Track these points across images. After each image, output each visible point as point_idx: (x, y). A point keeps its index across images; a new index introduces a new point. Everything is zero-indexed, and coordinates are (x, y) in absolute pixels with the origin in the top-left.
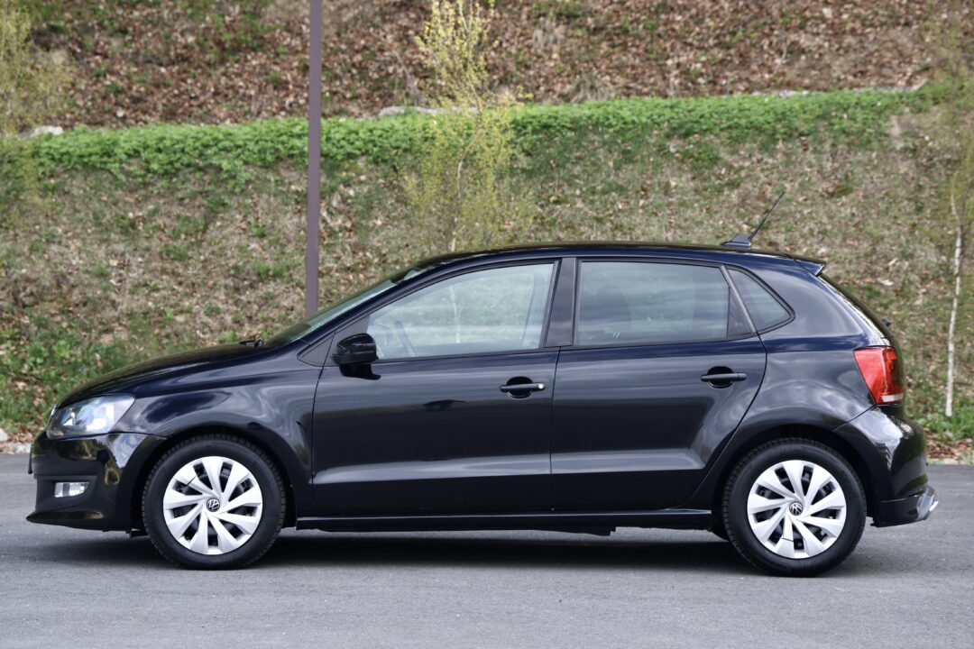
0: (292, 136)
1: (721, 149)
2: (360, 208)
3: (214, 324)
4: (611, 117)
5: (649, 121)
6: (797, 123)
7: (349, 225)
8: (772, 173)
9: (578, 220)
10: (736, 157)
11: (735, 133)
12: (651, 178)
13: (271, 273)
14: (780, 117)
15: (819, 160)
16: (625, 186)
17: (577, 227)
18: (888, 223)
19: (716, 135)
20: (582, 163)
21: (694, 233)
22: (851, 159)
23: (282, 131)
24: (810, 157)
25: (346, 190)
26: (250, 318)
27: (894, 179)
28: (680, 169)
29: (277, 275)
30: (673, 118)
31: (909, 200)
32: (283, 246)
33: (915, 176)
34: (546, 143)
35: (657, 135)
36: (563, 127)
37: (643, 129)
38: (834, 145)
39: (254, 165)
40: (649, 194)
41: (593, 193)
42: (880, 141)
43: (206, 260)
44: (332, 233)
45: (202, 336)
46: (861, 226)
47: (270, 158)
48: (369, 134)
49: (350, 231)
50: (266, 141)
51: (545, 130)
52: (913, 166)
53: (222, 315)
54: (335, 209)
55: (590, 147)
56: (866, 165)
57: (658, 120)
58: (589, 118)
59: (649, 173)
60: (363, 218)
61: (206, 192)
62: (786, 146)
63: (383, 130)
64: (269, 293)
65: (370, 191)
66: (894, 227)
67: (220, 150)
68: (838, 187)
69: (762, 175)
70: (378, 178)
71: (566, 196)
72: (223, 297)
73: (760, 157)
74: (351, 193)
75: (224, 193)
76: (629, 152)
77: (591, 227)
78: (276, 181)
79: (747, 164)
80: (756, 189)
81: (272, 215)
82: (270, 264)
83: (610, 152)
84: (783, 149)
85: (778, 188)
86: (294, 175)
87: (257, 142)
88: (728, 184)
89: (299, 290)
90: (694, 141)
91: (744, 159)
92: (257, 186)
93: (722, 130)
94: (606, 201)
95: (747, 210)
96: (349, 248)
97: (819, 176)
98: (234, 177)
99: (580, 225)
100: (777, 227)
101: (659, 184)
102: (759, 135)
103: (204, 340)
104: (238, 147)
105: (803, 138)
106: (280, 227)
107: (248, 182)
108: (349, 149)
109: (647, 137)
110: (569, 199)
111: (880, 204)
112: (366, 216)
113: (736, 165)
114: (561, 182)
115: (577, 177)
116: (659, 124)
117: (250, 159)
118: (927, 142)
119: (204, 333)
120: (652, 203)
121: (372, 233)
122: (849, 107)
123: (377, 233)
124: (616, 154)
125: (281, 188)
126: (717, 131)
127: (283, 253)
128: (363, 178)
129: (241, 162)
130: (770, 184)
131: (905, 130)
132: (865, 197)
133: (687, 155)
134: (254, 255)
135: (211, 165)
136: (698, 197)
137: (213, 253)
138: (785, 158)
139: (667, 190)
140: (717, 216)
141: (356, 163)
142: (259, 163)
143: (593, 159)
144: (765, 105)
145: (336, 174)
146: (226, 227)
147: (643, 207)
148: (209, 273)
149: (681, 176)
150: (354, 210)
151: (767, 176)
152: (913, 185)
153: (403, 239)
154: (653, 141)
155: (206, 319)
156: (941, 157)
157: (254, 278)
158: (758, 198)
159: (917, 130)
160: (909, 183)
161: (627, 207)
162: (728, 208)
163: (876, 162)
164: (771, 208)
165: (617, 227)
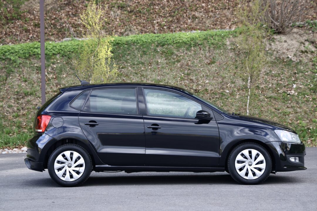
0: (34, 48)
1: (174, 50)
2: (58, 71)
3: (11, 111)
4: (138, 40)
5: (151, 41)
6: (197, 41)
7: (54, 77)
8: (190, 57)
10: (179, 52)
11: (178, 45)
12: (152, 60)
13: (29, 93)
14: (192, 39)
15: (205, 53)
16: (144, 62)
18: (227, 72)
19: (172, 45)
20: (130, 55)
22: (215, 52)
23: (31, 47)
24: (202, 52)
25: (53, 65)
26: (23, 108)
27: (228, 58)
28: (161, 56)
29: (31, 94)
30: (158, 40)
31: (233, 65)
32: (33, 84)
33: (235, 57)
34: (118, 49)
35: (154, 46)
36: (124, 43)
37: (149, 44)
38: (209, 48)
39: (22, 58)
40: (152, 65)
41: (134, 65)
42: (223, 46)
43: (7, 90)
44: (49, 80)
45: (6, 114)
46: (219, 73)
47: (27, 56)
48: (60, 47)
49: (55, 79)
50: (26, 50)
51: (118, 45)
52: (234, 54)
53: (13, 107)
54: (50, 72)
55: (132, 50)
56: (219, 54)
57: (154, 41)
58: (132, 40)
59: (152, 58)
60: (59, 74)
61: (6, 67)
62: (194, 49)
63: (65, 46)
64: (29, 100)
65: (61, 65)
66: (229, 73)
67: (10, 53)
68: (211, 61)
69: (187, 58)
70: (63, 61)
71: (125, 66)
72: (13, 102)
73: (186, 52)
74: (55, 66)
75: (12, 67)
76: (145, 51)
77: (134, 76)
78: (30, 63)
79: (182, 54)
80: (186, 63)
81: (28, 74)
82: (29, 90)
83: (139, 51)
85: (192, 62)
86: (36, 61)
87: (23, 50)
88: (177, 61)
89: (39, 98)
90: (165, 47)
91: (181, 53)
92: (24, 65)
93: (174, 44)
94: (138, 67)
95: (183, 69)
96: (55, 84)
97: (205, 58)
98: (15, 62)
99: (130, 75)
100: (193, 74)
101: (155, 61)
102: (186, 45)
103: (7, 116)
104: (16, 52)
105: (200, 46)
106: (32, 78)
107: (20, 64)
108: (54, 52)
109: (151, 46)
110: (126, 67)
111: (224, 66)
112: (60, 74)
113: (179, 55)
114: (123, 61)
115: (128, 60)
116: (154, 42)
117: (20, 56)
118: (238, 46)
119: (7, 114)
120: (153, 68)
121: (62, 79)
122: (213, 36)
123: (64, 79)
124: (141, 52)
125: (31, 65)
126: (173, 44)
127: (33, 87)
128: (59, 61)
129: (18, 57)
130: (190, 61)
131: (231, 43)
132: (219, 64)
133: (163, 52)
134: (23, 87)
135: (7, 58)
136: (167, 65)
137: (9, 87)
138: (194, 52)
139: (157, 63)
140: (174, 71)
141: (56, 57)
142: (24, 57)
143: (133, 54)
144: (187, 35)
145: (50, 60)
146: (14, 78)
147: (150, 69)
148: (8, 94)
149: (162, 59)
150: (56, 72)
151: (189, 58)
152: (234, 60)
153: (73, 81)
154: (152, 48)
155: (8, 109)
156: (242, 51)
157: (24, 95)
158: (186, 65)
159: (234, 43)
161: (145, 69)
162: (177, 69)
163: (222, 53)
164: (190, 68)
165: (142, 76)
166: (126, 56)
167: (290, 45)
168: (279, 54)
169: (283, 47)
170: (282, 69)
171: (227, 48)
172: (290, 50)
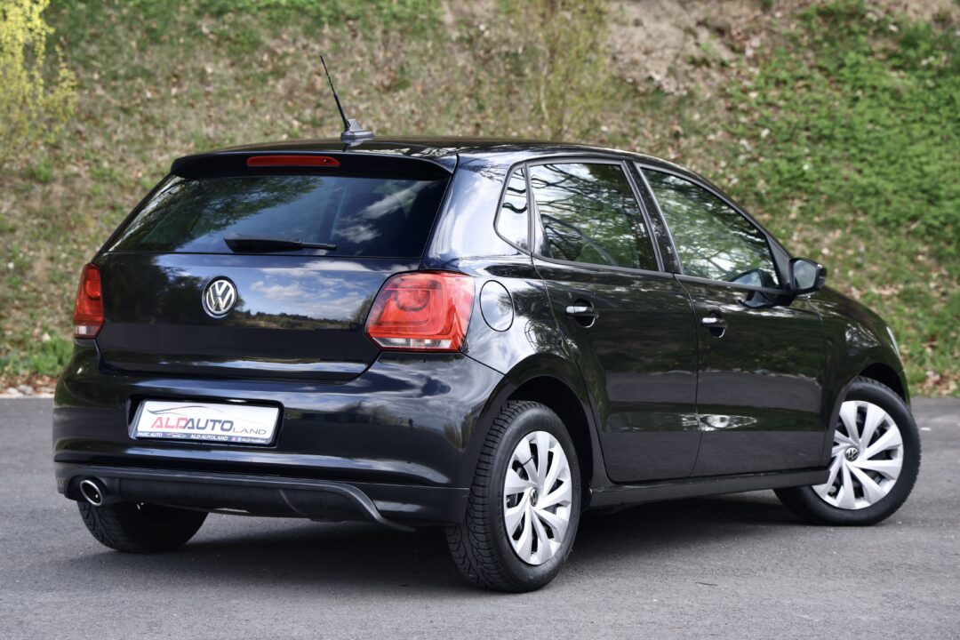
1: (261, 30)
6: (342, 5)
9: (99, 110)
10: (277, 42)
11: (275, 13)
12: (182, 63)
15: (370, 48)
16: (153, 71)
17: (99, 118)
18: (451, 123)
19: (254, 16)
20: (98, 41)
21: (238, 129)
22: (405, 48)
24: (361, 45)
27: (453, 72)
28: (216, 53)
31: (470, 96)
33: (474, 69)
35: (185, 12)
38: (385, 32)
40: (182, 81)
41: (115, 78)
42: (434, 29)
46: (423, 125)
52: (471, 58)
55: (107, 24)
56: (421, 55)
59: (181, 55)
62: (333, 32)
66: (457, 126)
68: (394, 79)
69: (309, 64)
71: (83, 81)
73: (305, 42)
76: (154, 30)
77: (117, 118)
79: (292, 50)
80: (304, 80)
83: (131, 29)
84: (331, 34)
88: (272, 73)
90: (230, 21)
91: (287, 44)
93: (259, 9)
94: (132, 88)
95: (295, 104)
97: (372, 67)
99: (103, 116)
100: (332, 124)
102: (302, 17)
105: (351, 23)
109: (174, 14)
110: (86, 84)
111: (440, 100)
113: (279, 51)
114: (75, 63)
115: (94, 58)
118: (483, 32)
120: (186, 93)
124: (139, 33)
126: (254, 10)
130: (319, 74)
131: (459, 18)
132: (424, 92)
133: (222, 38)
136: (239, 87)
138: (333, 45)
139: (202, 77)
140: (263, 110)
143: (111, 37)
147: (176, 97)
149: (217, 62)
151: (314, 65)
152: (472, 80)
154: (181, 18)
156: (498, 50)
158: (307, 90)
159: (470, 18)
160: (468, 78)
161: (157, 96)
162: (274, 100)
163: (431, 52)
164: (322, 101)
165: (148, 120)
166: (83, 44)
167: (655, 35)
168: (620, 64)
169: (631, 42)
170: (631, 117)
171: (445, 37)
172: (654, 55)
